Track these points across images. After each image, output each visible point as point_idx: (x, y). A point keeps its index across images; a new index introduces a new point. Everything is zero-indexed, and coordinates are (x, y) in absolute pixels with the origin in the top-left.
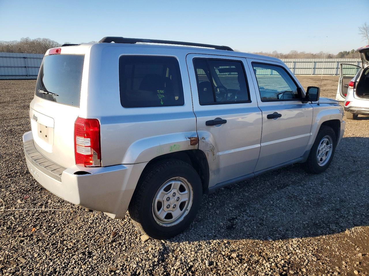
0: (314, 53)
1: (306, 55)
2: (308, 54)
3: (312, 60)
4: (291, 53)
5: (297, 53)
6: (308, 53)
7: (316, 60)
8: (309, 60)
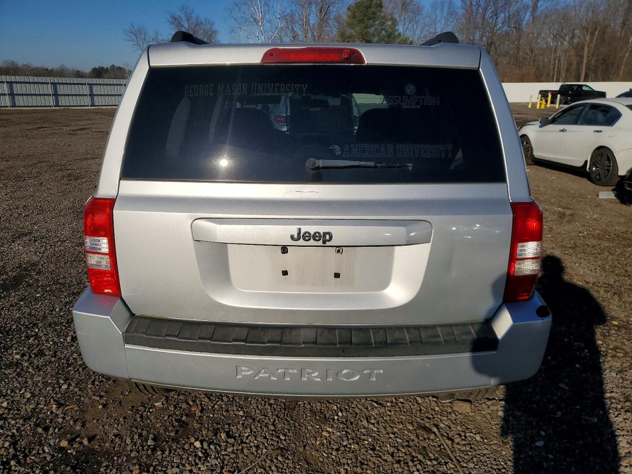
0: (50, 68)
1: (35, 69)
2: (37, 68)
3: (48, 80)
4: (5, 65)
5: (17, 65)
6: (38, 66)
7: (56, 80)
8: (44, 79)
